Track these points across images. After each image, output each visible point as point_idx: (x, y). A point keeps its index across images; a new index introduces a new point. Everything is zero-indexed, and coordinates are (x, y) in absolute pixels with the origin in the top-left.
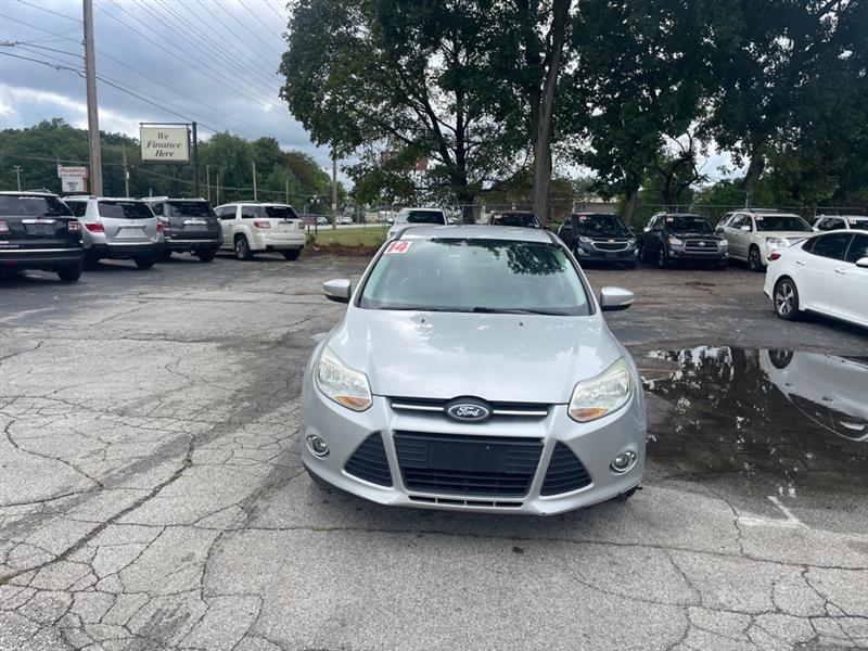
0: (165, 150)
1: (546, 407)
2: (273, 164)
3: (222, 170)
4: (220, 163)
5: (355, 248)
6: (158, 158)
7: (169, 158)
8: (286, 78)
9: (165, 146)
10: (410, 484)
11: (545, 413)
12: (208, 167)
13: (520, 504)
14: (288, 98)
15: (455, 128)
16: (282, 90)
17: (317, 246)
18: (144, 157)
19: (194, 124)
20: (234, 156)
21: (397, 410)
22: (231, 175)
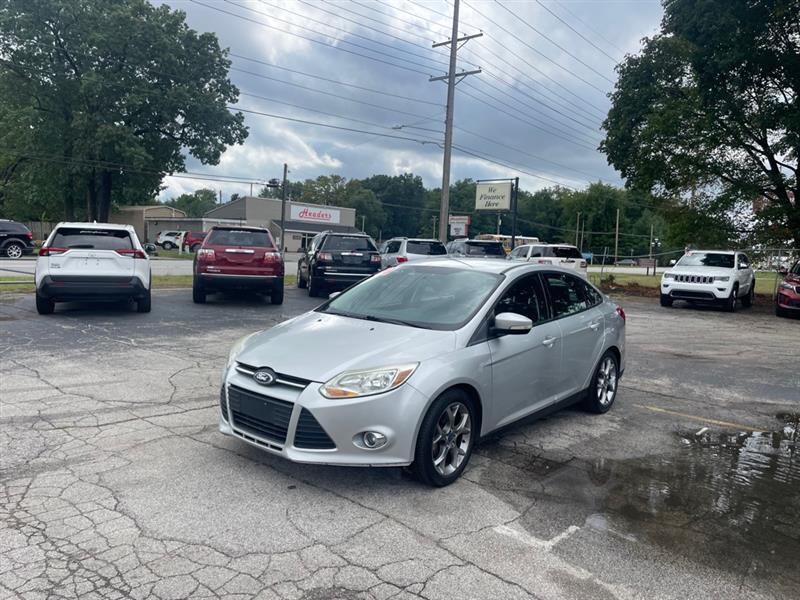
0: (492, 201)
1: (307, 382)
2: (643, 209)
3: (591, 216)
4: (590, 210)
5: (653, 289)
6: (487, 208)
7: (495, 207)
8: (607, 132)
9: (494, 198)
10: (237, 423)
11: (303, 386)
12: (579, 214)
13: (280, 449)
14: (606, 151)
15: (796, 168)
16: (602, 144)
17: (613, 285)
18: (477, 207)
19: (517, 179)
20: (604, 202)
21: (240, 372)
22: (599, 219)
